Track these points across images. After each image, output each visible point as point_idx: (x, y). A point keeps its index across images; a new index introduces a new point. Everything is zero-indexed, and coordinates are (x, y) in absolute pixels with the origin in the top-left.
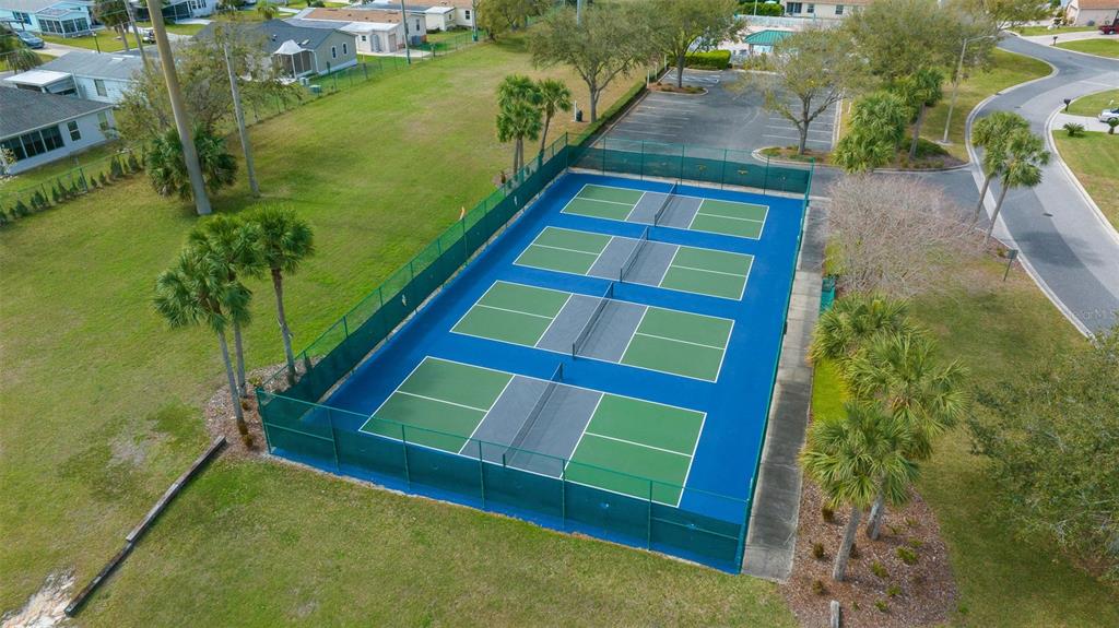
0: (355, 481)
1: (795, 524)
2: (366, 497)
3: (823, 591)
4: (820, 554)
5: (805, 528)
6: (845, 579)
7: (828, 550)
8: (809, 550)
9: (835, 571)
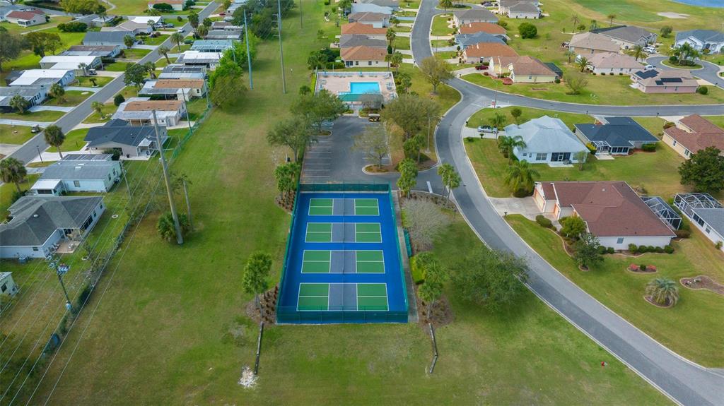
0: (305, 324)
1: (416, 308)
2: (311, 327)
3: (426, 322)
4: (424, 314)
5: (419, 309)
6: (430, 318)
7: (426, 312)
8: (421, 314)
9: (428, 317)
